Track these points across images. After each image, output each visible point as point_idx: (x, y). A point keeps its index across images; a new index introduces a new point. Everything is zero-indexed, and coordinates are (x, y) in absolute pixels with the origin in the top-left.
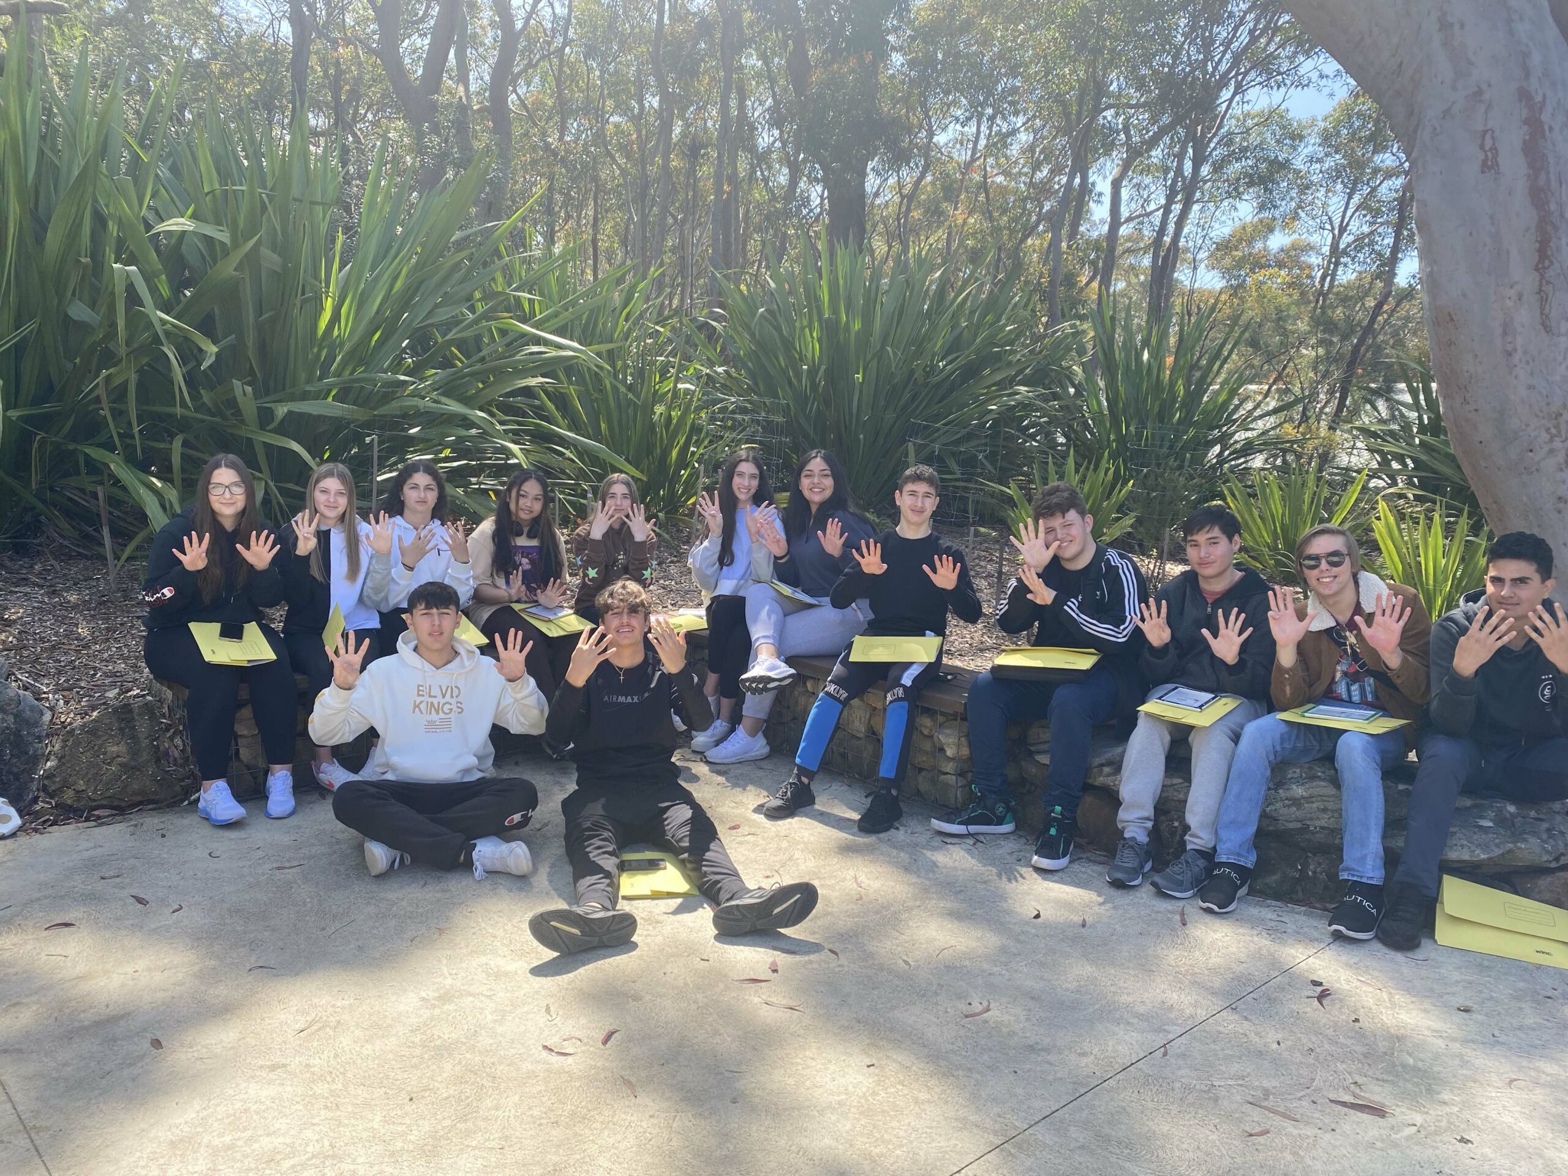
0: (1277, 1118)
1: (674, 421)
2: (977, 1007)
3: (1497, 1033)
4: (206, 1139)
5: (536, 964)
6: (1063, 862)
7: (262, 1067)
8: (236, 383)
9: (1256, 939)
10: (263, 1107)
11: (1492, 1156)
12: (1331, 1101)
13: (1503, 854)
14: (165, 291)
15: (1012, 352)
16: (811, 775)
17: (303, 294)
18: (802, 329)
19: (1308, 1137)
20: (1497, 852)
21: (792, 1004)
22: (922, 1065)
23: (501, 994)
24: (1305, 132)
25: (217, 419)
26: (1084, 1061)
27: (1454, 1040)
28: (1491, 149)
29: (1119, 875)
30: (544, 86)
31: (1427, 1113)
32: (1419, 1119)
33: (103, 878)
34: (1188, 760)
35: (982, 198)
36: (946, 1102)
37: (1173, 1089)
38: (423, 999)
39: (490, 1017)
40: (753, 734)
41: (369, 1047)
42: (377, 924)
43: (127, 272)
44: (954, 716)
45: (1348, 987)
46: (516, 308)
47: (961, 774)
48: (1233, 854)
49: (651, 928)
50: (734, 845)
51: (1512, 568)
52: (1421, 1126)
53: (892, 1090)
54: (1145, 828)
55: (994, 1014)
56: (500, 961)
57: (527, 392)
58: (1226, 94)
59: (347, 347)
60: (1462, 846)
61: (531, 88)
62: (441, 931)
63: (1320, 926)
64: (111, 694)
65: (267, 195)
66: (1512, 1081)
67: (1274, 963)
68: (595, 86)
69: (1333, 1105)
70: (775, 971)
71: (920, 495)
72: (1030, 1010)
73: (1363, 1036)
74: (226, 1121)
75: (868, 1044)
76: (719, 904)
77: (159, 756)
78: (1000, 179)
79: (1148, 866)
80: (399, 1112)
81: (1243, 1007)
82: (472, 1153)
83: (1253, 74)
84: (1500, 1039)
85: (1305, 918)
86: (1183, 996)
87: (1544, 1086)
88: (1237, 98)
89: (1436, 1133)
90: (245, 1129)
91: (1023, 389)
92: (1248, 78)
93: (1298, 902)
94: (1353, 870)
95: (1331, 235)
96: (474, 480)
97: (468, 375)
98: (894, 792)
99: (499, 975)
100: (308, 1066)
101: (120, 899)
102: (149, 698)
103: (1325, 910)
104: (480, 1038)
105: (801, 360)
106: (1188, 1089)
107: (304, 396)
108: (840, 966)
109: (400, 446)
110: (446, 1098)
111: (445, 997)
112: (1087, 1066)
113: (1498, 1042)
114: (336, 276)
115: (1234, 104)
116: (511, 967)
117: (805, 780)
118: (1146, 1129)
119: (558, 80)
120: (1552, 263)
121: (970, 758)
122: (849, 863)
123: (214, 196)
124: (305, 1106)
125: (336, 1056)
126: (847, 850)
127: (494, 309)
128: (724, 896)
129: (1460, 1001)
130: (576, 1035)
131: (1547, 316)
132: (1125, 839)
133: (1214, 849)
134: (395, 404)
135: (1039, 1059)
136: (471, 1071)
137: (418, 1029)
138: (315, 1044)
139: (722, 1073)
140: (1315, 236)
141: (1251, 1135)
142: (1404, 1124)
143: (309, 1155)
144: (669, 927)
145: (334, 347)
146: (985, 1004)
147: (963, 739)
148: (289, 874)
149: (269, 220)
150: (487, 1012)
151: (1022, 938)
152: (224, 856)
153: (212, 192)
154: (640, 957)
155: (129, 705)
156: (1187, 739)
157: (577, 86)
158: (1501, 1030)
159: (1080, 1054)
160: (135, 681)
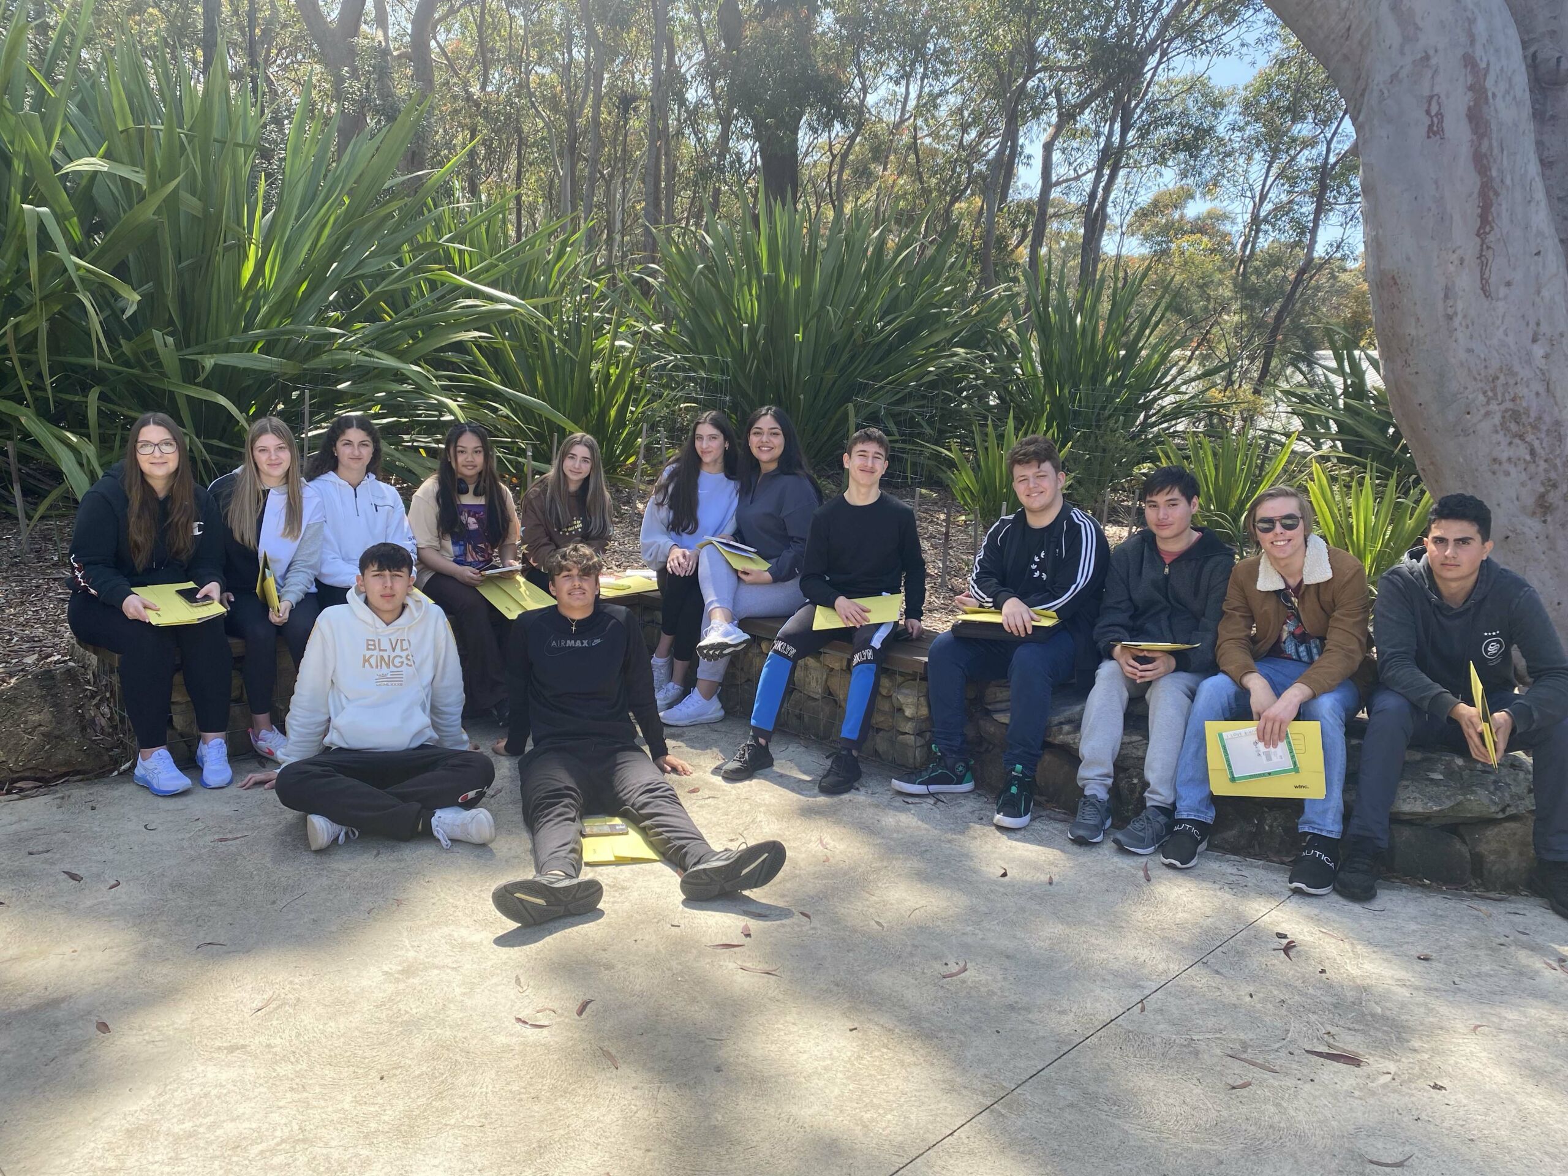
0: (1256, 1069)
1: (613, 378)
2: (954, 968)
3: (1457, 980)
4: (166, 1126)
5: (501, 934)
6: (1025, 820)
7: (219, 1048)
8: (157, 334)
9: (1219, 893)
10: (225, 1091)
11: (1465, 1101)
12: (1307, 1051)
13: (1452, 807)
14: (77, 234)
15: (949, 314)
16: (768, 736)
17: (225, 242)
18: (741, 286)
19: (1289, 1088)
20: (1448, 804)
21: (767, 968)
22: (904, 1028)
23: (468, 966)
24: (1226, 101)
25: (136, 371)
26: (1065, 1019)
27: (1417, 988)
28: (1437, 115)
29: (1081, 832)
30: (463, 33)
31: (1399, 1061)
32: (1392, 1067)
33: (31, 854)
34: (1145, 718)
35: (912, 159)
36: (932, 1064)
37: (1154, 1045)
38: (386, 973)
39: (458, 991)
40: (708, 696)
41: (332, 1024)
42: (331, 897)
43: (38, 213)
44: (913, 677)
45: (1312, 939)
46: (446, 259)
47: (919, 734)
48: (1192, 810)
49: (617, 894)
50: (695, 808)
51: (1454, 529)
52: (1395, 1074)
53: (877, 1054)
54: (1105, 785)
55: (971, 975)
56: (464, 932)
57: (459, 347)
58: (1153, 61)
59: (273, 298)
60: (1415, 799)
61: (451, 36)
62: (399, 903)
63: (1279, 879)
64: (30, 660)
65: (186, 135)
66: (1476, 1027)
67: (1239, 917)
68: (517, 35)
69: (1310, 1056)
70: (748, 935)
71: (870, 455)
72: (1006, 969)
73: (1331, 986)
74: (186, 1107)
75: (849, 1008)
76: (685, 870)
77: (85, 725)
78: (928, 141)
79: (1109, 823)
80: (370, 1092)
81: (1213, 960)
82: (451, 1132)
83: (1177, 43)
84: (1462, 987)
85: (1263, 872)
86: (1154, 952)
87: (1505, 1031)
88: (1162, 66)
89: (1410, 1080)
90: (206, 1115)
91: (961, 350)
92: (1173, 45)
93: (1255, 856)
94: (1314, 822)
95: (1252, 204)
96: (406, 437)
97: (397, 329)
98: (855, 753)
99: (463, 946)
100: (269, 1046)
101: (51, 875)
102: (71, 664)
103: (1282, 863)
104: (449, 1012)
105: (740, 317)
106: (1168, 1043)
107: (228, 349)
108: (813, 928)
109: (328, 402)
110: (419, 1076)
111: (409, 971)
112: (1068, 1023)
113: (1459, 989)
114: (261, 222)
115: (1160, 70)
116: (476, 938)
117: (762, 741)
118: (1132, 1085)
119: (480, 28)
120: (1492, 229)
121: (929, 719)
122: (812, 825)
123: (128, 135)
124: (269, 1088)
125: (298, 1035)
126: (807, 812)
127: (425, 261)
128: (690, 860)
129: (1420, 950)
130: (550, 1006)
131: (1487, 282)
132: (1085, 796)
133: (1174, 804)
134: (325, 357)
135: (1020, 1018)
136: (442, 1046)
137: (383, 1004)
138: (275, 1023)
139: (703, 1042)
140: (1236, 203)
141: (1234, 1088)
142: (1379, 1073)
143: (278, 1140)
144: (636, 894)
145: (260, 297)
146: (962, 964)
147: (922, 699)
148: (232, 846)
149: (188, 162)
150: (454, 985)
151: (992, 896)
152: (161, 828)
153: (126, 131)
154: (609, 925)
155: (51, 671)
156: (1144, 696)
157: (499, 35)
158: (1461, 976)
159: (1059, 1012)
160: (55, 645)
